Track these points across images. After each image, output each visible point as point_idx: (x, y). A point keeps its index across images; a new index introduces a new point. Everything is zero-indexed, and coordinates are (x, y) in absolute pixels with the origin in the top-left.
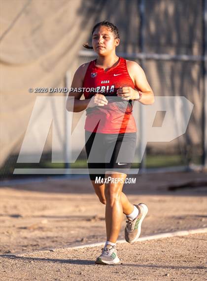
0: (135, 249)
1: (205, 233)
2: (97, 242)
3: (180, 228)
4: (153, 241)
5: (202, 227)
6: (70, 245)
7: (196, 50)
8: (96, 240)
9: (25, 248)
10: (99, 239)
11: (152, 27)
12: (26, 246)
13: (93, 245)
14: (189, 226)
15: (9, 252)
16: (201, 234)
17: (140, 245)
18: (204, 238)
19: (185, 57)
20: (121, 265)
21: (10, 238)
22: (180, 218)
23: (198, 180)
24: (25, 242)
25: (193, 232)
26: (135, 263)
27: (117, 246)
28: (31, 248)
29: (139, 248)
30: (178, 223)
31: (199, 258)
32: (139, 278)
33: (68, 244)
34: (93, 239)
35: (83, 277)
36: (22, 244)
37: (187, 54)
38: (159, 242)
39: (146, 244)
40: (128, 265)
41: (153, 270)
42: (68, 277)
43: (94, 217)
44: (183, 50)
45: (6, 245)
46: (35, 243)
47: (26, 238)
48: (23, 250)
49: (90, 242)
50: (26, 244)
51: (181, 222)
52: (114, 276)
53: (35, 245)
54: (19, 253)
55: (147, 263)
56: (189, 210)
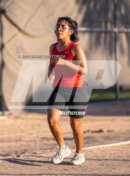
0: (114, 150)
2: (90, 146)
4: (125, 145)
6: (73, 148)
8: (89, 145)
9: (45, 151)
10: (91, 144)
11: (123, 11)
12: (46, 149)
13: (88, 148)
15: (36, 153)
17: (117, 147)
20: (105, 160)
21: (36, 144)
24: (46, 147)
26: (114, 159)
27: (103, 149)
28: (49, 150)
29: (116, 149)
32: (117, 168)
33: (72, 147)
34: (87, 145)
35: (82, 168)
36: (43, 148)
38: (128, 145)
39: (120, 147)
40: (110, 160)
41: (125, 163)
42: (73, 168)
43: (88, 131)
45: (34, 149)
46: (52, 147)
47: (46, 144)
48: (44, 152)
49: (85, 146)
50: (46, 148)
52: (101, 167)
53: (52, 149)
54: (42, 154)
55: (121, 159)
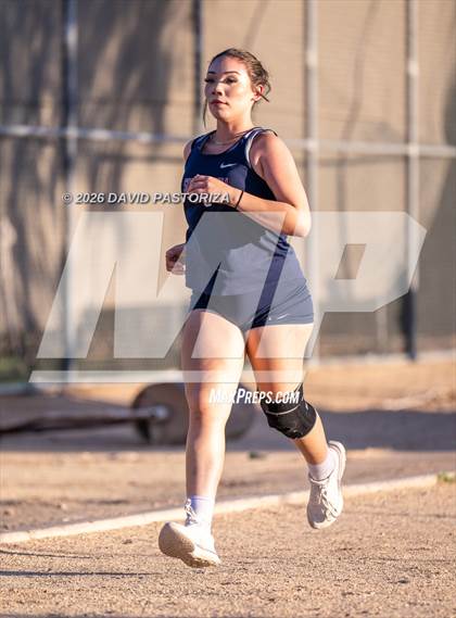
1: (68, 537)
3: (9, 525)
5: (60, 523)
7: (47, 112)
14: (31, 519)
16: (59, 538)
18: (63, 549)
19: (22, 131)
22: (10, 503)
23: (53, 414)
25: (40, 534)
30: (6, 513)
31: (54, 595)
37: (25, 122)
44: (18, 113)
51: (11, 510)
56: (32, 485)
